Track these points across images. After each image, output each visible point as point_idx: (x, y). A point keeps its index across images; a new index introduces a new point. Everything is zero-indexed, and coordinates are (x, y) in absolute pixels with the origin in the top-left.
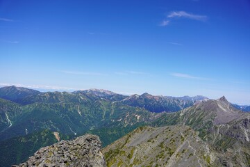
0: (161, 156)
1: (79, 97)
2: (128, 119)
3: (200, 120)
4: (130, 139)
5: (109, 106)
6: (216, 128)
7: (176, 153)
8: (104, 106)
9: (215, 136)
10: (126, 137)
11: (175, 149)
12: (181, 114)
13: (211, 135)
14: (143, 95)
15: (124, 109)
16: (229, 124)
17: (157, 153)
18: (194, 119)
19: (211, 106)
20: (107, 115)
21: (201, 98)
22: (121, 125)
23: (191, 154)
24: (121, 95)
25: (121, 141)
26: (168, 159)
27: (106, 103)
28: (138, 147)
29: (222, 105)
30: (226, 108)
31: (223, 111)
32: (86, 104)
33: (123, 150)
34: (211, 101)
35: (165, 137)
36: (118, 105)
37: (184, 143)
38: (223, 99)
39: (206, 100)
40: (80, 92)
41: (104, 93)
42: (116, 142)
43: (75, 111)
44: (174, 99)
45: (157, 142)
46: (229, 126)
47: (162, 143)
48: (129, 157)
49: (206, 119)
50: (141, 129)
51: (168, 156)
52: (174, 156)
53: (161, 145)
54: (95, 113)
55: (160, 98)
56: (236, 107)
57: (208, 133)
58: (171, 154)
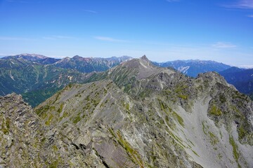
0: (87, 107)
1: (10, 62)
2: (61, 80)
3: (125, 77)
4: (60, 96)
5: (42, 70)
6: (139, 82)
7: (100, 104)
8: (36, 70)
9: (138, 89)
10: (56, 94)
11: (100, 100)
12: (109, 73)
13: (134, 89)
14: (74, 58)
15: (57, 71)
16: (149, 78)
17: (84, 105)
18: (120, 77)
19: (134, 64)
20: (41, 77)
21: (126, 57)
22: (55, 87)
23: (113, 104)
24: (53, 59)
25: (53, 98)
26: (94, 109)
27: (39, 67)
28: (67, 102)
29: (144, 63)
30: (146, 65)
31: (143, 68)
32: (18, 68)
33: (53, 105)
34: (134, 60)
35: (91, 91)
36: (50, 68)
37: (107, 95)
38: (144, 57)
39: (131, 59)
40: (11, 57)
41: (36, 57)
42: (48, 100)
43: (7, 76)
44: (103, 59)
45: (84, 96)
46: (148, 80)
47: (88, 97)
48: (59, 111)
49: (130, 76)
50: (70, 86)
51: (94, 107)
52: (98, 106)
53: (87, 98)
54: (28, 77)
55: (90, 59)
56: (155, 64)
57: (132, 87)
58: (96, 105)
